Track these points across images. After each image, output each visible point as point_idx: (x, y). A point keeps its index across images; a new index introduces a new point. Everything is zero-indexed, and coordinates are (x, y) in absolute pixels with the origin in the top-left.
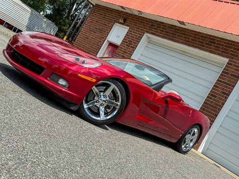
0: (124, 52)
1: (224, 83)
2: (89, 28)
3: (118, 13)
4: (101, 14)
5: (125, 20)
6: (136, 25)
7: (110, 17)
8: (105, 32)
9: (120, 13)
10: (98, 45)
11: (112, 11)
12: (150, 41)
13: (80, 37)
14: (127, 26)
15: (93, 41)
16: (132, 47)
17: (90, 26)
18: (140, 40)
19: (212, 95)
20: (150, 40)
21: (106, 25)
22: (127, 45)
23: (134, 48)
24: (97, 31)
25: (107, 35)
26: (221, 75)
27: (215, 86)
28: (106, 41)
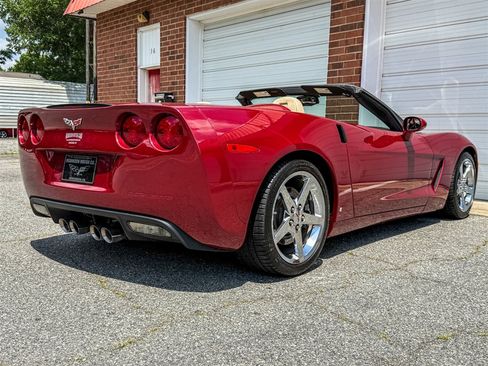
0: (172, 73)
1: (343, 28)
2: (107, 64)
3: (134, 8)
4: (111, 28)
5: (147, 15)
6: (167, 12)
7: (125, 24)
8: (130, 55)
9: (137, 7)
10: (130, 88)
11: (123, 11)
12: (206, 27)
13: (101, 90)
14: (155, 22)
15: (122, 84)
16: (178, 57)
17: (105, 60)
18: (185, 35)
19: (335, 66)
20: (206, 25)
21: (125, 43)
22: (170, 58)
23: (182, 57)
24: (119, 62)
25: (136, 59)
26: (333, 16)
27: (331, 45)
28: (139, 70)
